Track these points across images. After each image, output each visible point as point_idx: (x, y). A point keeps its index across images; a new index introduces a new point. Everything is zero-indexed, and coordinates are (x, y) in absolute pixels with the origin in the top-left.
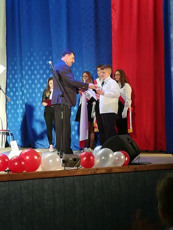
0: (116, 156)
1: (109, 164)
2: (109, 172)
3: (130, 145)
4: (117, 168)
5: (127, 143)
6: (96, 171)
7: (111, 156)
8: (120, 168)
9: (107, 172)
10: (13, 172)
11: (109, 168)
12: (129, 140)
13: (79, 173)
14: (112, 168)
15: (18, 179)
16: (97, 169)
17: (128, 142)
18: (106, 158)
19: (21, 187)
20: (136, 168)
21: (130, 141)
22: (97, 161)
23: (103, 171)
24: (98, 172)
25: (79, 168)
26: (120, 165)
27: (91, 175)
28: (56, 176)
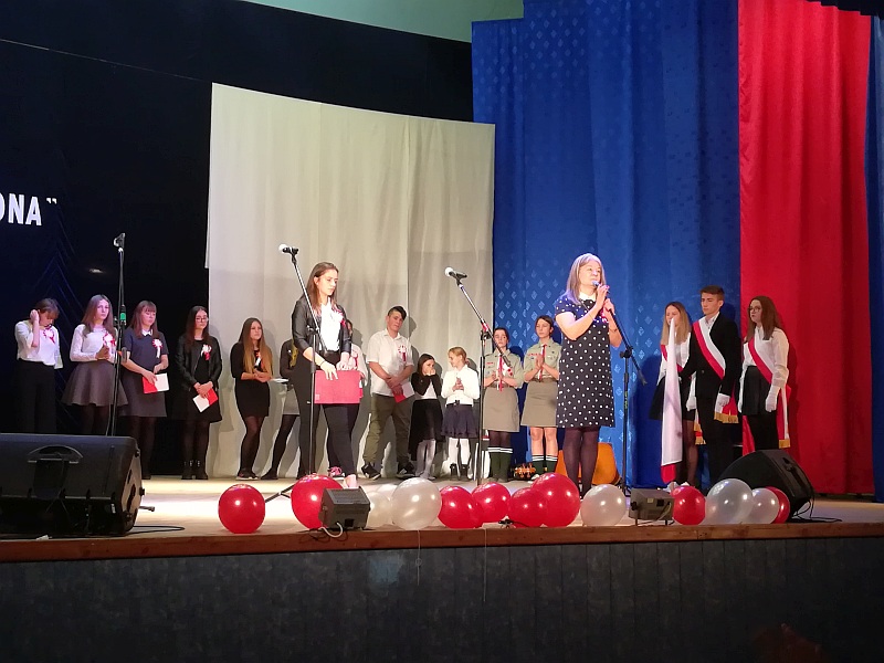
0: (758, 498)
1: (740, 518)
2: (741, 536)
3: (790, 475)
4: (760, 527)
5: (783, 468)
6: (709, 532)
7: (745, 497)
8: (766, 527)
9: (736, 536)
10: (518, 524)
11: (740, 526)
12: (787, 462)
13: (670, 535)
14: (747, 528)
15: (530, 542)
16: (712, 528)
17: (786, 467)
18: (732, 503)
19: (536, 560)
20: (805, 530)
21: (789, 466)
22: (711, 509)
23: (727, 534)
24: (715, 535)
25: (669, 522)
26: (768, 520)
27: (698, 540)
28: (617, 539)
